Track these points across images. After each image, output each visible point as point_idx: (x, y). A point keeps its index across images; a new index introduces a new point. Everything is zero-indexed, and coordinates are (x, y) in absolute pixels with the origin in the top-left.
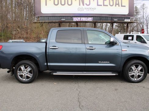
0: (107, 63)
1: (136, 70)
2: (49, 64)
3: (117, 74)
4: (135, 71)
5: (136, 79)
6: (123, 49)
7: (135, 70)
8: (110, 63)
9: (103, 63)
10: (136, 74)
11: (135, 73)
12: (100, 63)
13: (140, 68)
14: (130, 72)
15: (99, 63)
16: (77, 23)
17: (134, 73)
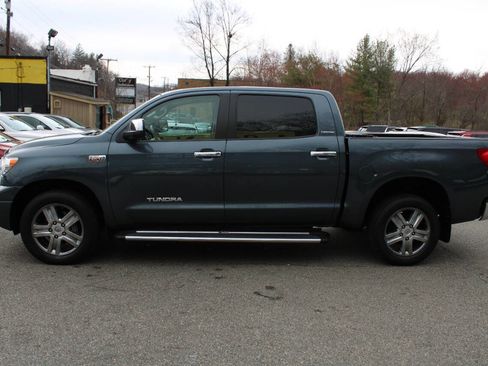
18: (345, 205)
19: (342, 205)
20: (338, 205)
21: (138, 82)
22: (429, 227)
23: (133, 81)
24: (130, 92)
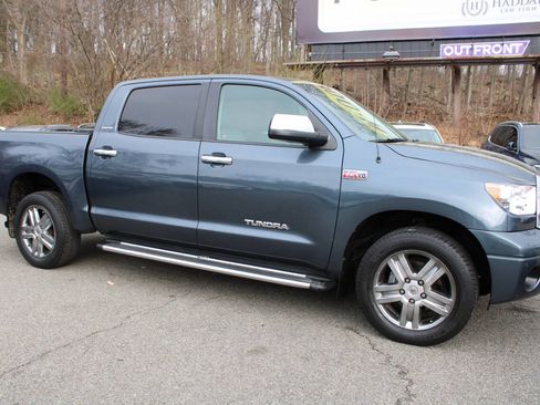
0: (276, 229)
1: (414, 283)
2: (94, 211)
3: (319, 286)
4: (406, 286)
5: (409, 325)
6: (348, 172)
7: (408, 280)
8: (293, 230)
9: (261, 227)
10: (412, 301)
11: (408, 293)
12: (250, 226)
13: (432, 272)
14: (384, 287)
15: (244, 225)
16: (455, 64)
17: (402, 292)
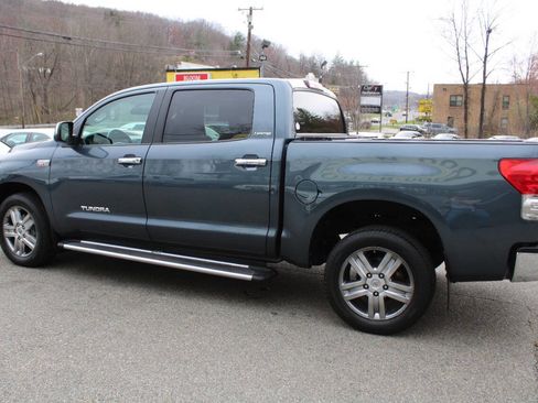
18: (283, 234)
19: (279, 233)
20: (272, 233)
21: (384, 89)
22: (412, 282)
23: (379, 89)
24: (375, 101)
